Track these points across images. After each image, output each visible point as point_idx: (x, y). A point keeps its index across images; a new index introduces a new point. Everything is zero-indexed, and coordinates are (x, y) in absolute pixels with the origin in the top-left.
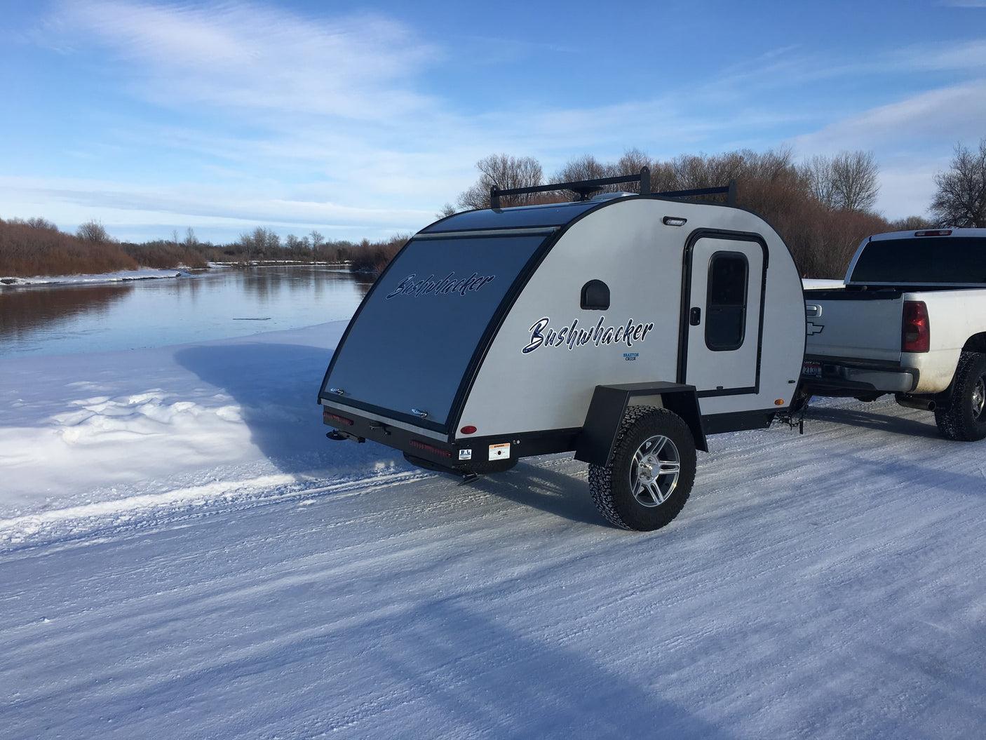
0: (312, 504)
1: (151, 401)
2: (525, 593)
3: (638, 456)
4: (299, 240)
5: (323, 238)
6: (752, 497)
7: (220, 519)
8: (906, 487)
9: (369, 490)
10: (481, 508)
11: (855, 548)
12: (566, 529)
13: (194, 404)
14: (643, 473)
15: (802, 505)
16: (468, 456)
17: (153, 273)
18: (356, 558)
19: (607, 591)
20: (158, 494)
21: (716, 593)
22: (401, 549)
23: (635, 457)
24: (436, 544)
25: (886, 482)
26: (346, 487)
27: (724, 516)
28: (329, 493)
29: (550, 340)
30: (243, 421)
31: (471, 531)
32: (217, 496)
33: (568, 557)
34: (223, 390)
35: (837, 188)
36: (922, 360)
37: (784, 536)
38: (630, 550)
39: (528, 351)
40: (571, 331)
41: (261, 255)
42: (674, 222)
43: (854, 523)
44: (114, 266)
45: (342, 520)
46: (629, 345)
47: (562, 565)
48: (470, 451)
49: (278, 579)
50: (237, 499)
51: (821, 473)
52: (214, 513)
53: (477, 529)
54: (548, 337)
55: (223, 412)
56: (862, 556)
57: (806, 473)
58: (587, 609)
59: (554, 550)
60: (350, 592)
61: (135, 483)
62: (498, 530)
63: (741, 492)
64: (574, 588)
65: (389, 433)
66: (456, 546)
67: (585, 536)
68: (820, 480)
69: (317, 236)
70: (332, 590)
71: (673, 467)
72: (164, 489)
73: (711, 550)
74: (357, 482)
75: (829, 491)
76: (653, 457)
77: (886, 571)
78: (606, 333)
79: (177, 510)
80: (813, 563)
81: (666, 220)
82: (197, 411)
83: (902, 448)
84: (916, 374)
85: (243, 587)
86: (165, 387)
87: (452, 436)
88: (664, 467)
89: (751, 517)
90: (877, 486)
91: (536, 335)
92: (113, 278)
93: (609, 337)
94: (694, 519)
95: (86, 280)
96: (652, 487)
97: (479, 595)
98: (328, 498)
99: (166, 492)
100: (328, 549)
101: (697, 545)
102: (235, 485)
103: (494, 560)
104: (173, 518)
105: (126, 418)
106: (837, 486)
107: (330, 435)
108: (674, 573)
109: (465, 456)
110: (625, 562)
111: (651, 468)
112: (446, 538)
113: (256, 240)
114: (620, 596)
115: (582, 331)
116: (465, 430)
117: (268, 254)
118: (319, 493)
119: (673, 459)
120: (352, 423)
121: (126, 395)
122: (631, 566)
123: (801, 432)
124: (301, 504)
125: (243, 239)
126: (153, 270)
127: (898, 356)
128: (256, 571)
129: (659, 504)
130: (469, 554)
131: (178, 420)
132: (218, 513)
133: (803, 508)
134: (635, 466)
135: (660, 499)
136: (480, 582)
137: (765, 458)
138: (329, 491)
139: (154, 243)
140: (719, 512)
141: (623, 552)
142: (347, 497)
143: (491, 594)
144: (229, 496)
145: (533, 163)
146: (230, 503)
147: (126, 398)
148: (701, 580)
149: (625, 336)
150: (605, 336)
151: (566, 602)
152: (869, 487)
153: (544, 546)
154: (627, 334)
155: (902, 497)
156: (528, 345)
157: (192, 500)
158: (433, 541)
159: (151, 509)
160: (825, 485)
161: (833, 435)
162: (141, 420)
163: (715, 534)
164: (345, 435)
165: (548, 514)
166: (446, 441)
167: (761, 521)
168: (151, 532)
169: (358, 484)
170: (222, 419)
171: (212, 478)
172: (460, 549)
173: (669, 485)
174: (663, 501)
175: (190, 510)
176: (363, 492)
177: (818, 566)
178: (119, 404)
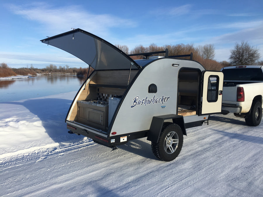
0: (63, 155)
1: (12, 121)
2: (133, 189)
3: (167, 139)
4: (63, 67)
5: (69, 67)
6: (199, 147)
7: (32, 162)
8: (242, 143)
9: (82, 148)
10: (117, 154)
11: (233, 166)
12: (144, 161)
13: (26, 121)
14: (168, 143)
15: (213, 150)
17: (21, 77)
18: (77, 176)
19: (160, 187)
20: (13, 152)
21: (195, 186)
22: (92, 171)
23: (166, 139)
24: (103, 169)
25: (235, 141)
26: (74, 147)
27: (191, 155)
28: (69, 150)
29: (139, 103)
30: (42, 126)
31: (114, 163)
32: (33, 152)
33: (146, 173)
34: (36, 116)
35: (205, 53)
36: (242, 104)
37: (211, 162)
38: (165, 169)
39: (133, 107)
40: (146, 100)
41: (52, 71)
42: (175, 65)
43: (231, 156)
44: (9, 75)
45: (73, 161)
46: (163, 103)
47: (144, 176)
48: (114, 140)
49: (50, 186)
50: (39, 153)
51: (216, 138)
52: (31, 159)
53: (116, 163)
54: (139, 102)
55: (36, 123)
56: (236, 168)
57: (212, 138)
58: (155, 194)
59: (141, 170)
60: (75, 190)
61: (6, 148)
62: (123, 163)
63: (195, 146)
64: (149, 185)
65: (88, 133)
66: (110, 169)
67: (150, 164)
68: (217, 141)
69: (67, 66)
70: (69, 190)
71: (176, 141)
72: (15, 150)
73: (190, 168)
74: (78, 145)
75: (220, 145)
76: (171, 138)
77: (245, 175)
79: (19, 158)
80: (222, 172)
81: (173, 65)
82: (27, 123)
83: (237, 129)
84: (241, 108)
85: (38, 190)
86: (18, 115)
87: (109, 136)
88: (174, 141)
89: (199, 155)
90: (233, 142)
91: (135, 102)
92: (9, 78)
93: (157, 101)
94: (183, 156)
95: (1, 79)
96: (171, 148)
97: (118, 189)
98: (69, 152)
99: (16, 151)
100: (68, 173)
101: (185, 167)
102: (39, 148)
103: (122, 175)
104: (17, 161)
105: (4, 127)
106: (222, 143)
107: (69, 132)
108: (180, 178)
110: (164, 174)
111: (170, 142)
112: (106, 167)
113: (50, 67)
114: (164, 189)
115: (149, 100)
116: (113, 134)
117: (54, 71)
118: (66, 150)
119: (176, 138)
120: (76, 129)
121: (5, 119)
122: (166, 176)
123: (208, 125)
124: (60, 155)
125: (47, 67)
126: (21, 76)
127: (235, 103)
128: (43, 183)
129: (173, 153)
130: (114, 173)
131: (21, 127)
132: (32, 159)
133: (214, 151)
134: (166, 141)
135: (173, 151)
136: (118, 184)
137: (199, 133)
138: (69, 149)
139: (22, 68)
140: (189, 153)
141: (163, 170)
142: (74, 152)
143: (122, 189)
144: (36, 152)
145: (126, 47)
146: (37, 155)
147: (5, 120)
148: (189, 181)
150: (155, 101)
151: (147, 192)
152: (231, 143)
153: (138, 169)
154: (162, 100)
155: (241, 146)
156: (132, 105)
157: (24, 154)
158: (102, 168)
159: (10, 158)
160: (219, 142)
161: (217, 125)
162: (8, 127)
163: (190, 162)
164: (74, 132)
165: (138, 156)
166: (107, 137)
167: (203, 156)
168: (9, 168)
169: (78, 146)
170: (35, 126)
171: (31, 146)
172: (111, 171)
173: (175, 147)
174: (174, 152)
175: (23, 158)
176: (80, 149)
177: (224, 173)
178: (2, 122)
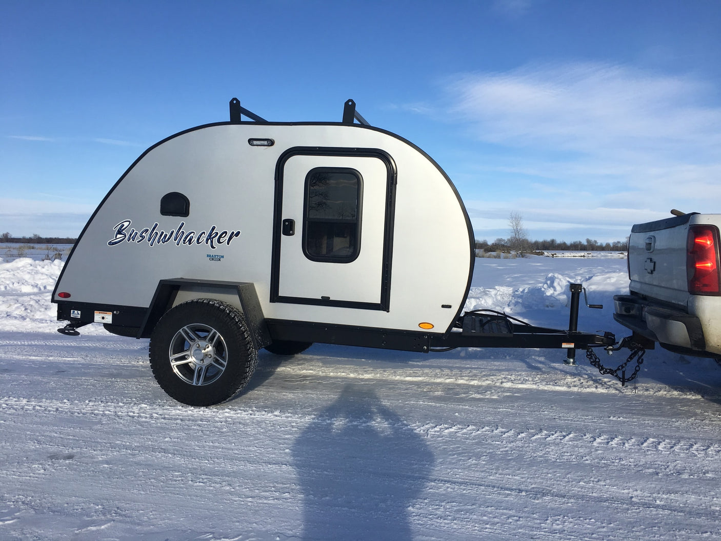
16: (78, 315)
29: (132, 237)
39: (113, 244)
40: (152, 232)
42: (260, 143)
46: (213, 247)
48: (80, 312)
54: (131, 235)
78: (187, 236)
81: (251, 141)
91: (119, 232)
93: (191, 239)
96: (201, 370)
109: (76, 315)
115: (163, 233)
116: (62, 295)
149: (207, 240)
150: (186, 238)
154: (210, 237)
156: (113, 239)
